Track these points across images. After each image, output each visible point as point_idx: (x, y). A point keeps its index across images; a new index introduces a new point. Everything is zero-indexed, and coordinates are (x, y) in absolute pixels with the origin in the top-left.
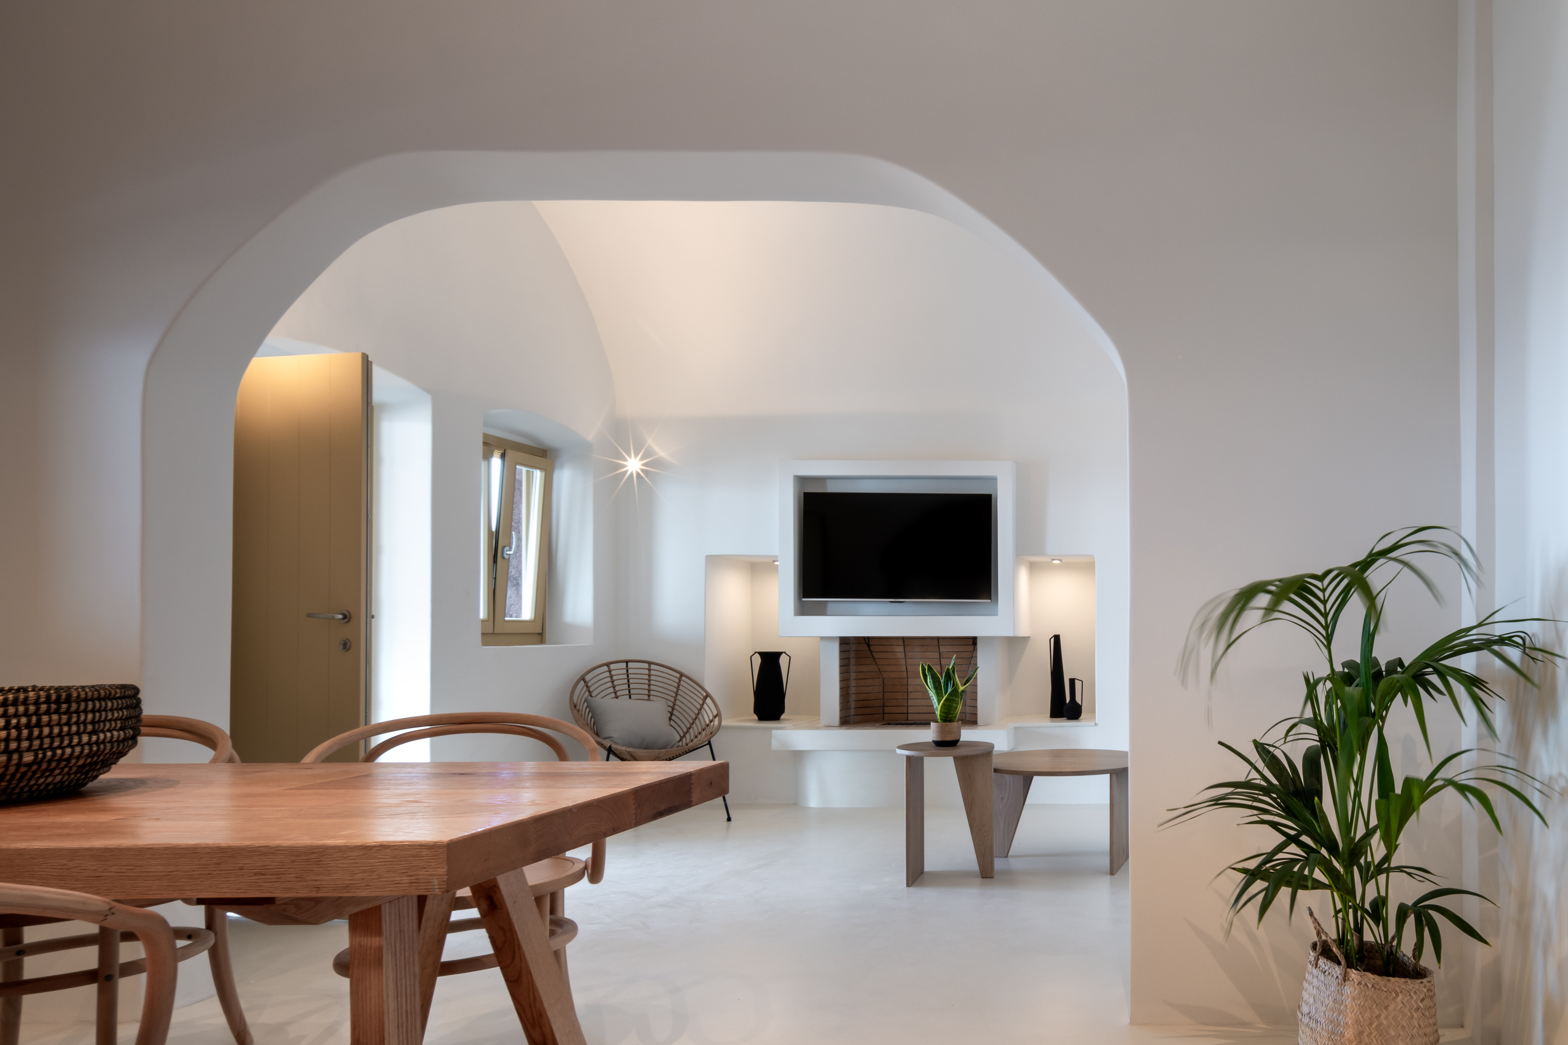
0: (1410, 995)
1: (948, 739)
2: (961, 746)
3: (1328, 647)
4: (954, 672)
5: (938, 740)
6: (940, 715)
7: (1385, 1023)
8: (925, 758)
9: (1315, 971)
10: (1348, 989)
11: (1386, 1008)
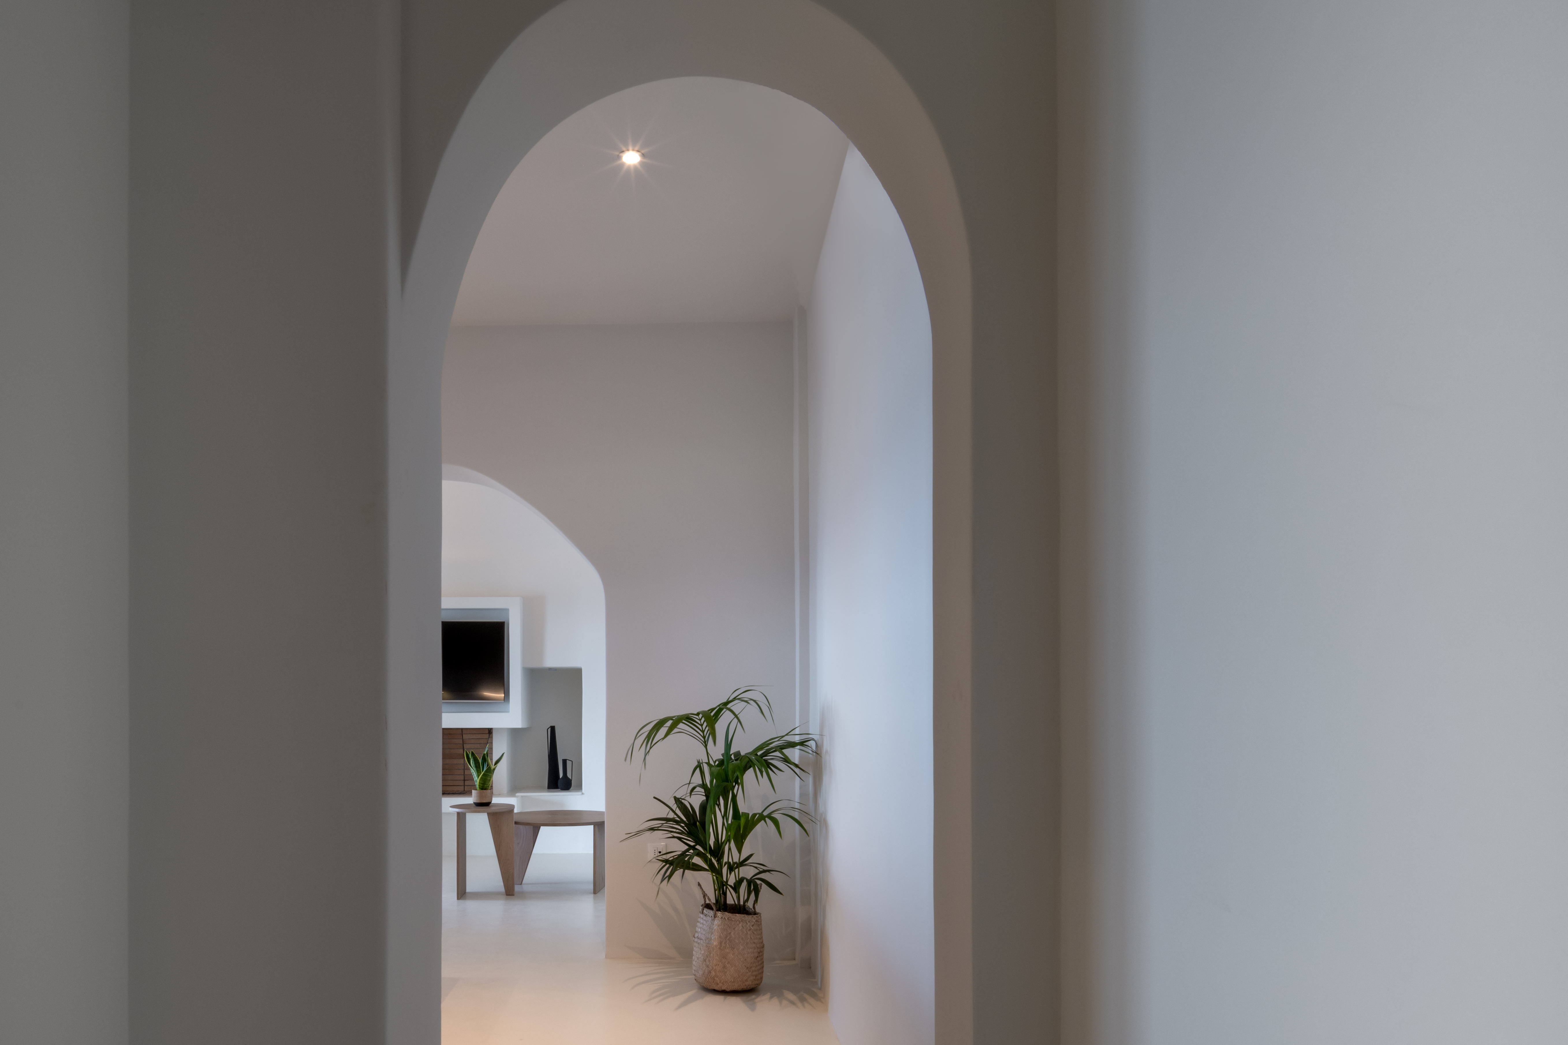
0: (746, 922)
1: (484, 801)
2: (492, 806)
3: (706, 746)
4: (487, 756)
5: (478, 802)
6: (479, 785)
7: (733, 936)
8: (467, 814)
9: (702, 916)
10: (716, 922)
11: (734, 929)
